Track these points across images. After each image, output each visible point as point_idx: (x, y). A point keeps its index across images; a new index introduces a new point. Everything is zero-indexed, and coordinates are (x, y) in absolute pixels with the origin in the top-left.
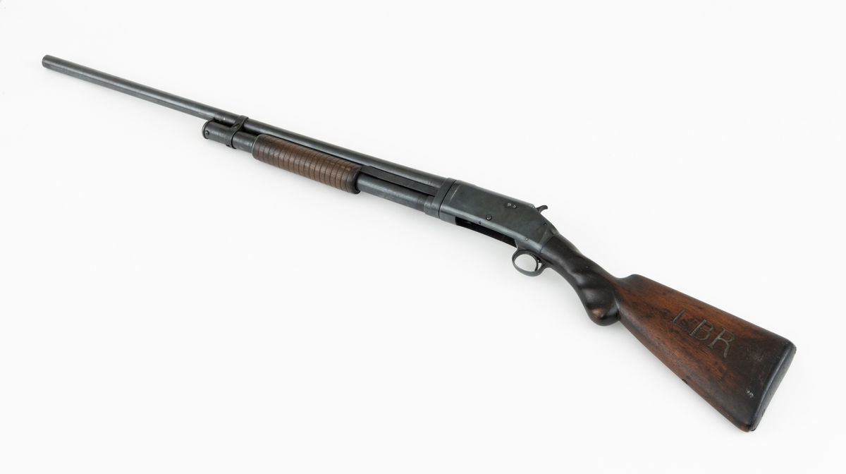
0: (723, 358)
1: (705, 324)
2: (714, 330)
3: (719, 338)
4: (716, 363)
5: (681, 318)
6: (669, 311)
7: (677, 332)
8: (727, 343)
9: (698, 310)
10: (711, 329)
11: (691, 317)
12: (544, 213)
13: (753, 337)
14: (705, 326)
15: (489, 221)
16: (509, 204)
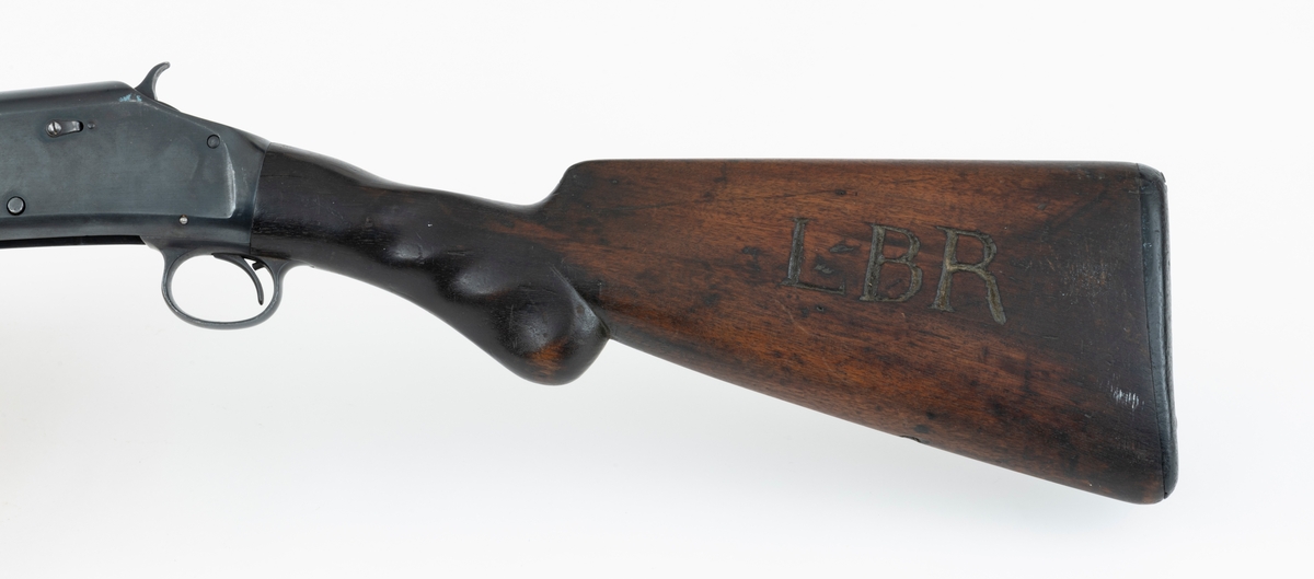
0: (997, 329)
1: (888, 241)
2: (923, 247)
3: (948, 266)
4: (986, 351)
5: (810, 256)
6: (757, 251)
7: (822, 309)
8: (981, 273)
9: (839, 203)
10: (912, 250)
11: (833, 240)
12: (164, 92)
13: (1041, 216)
14: (890, 250)
15: (21, 216)
16: (51, 127)
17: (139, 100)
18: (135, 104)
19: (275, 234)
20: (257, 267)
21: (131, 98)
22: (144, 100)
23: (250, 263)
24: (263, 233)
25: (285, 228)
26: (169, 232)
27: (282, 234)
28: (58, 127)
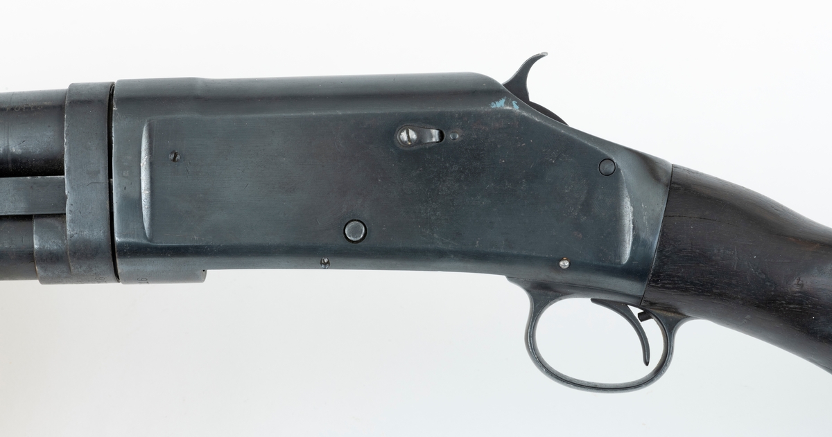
15: (360, 243)
16: (404, 136)
17: (516, 108)
18: (511, 111)
19: (677, 288)
20: (644, 316)
21: (506, 103)
22: (521, 107)
23: (636, 311)
24: (663, 287)
25: (692, 283)
26: (544, 274)
27: (687, 290)
28: (413, 135)
